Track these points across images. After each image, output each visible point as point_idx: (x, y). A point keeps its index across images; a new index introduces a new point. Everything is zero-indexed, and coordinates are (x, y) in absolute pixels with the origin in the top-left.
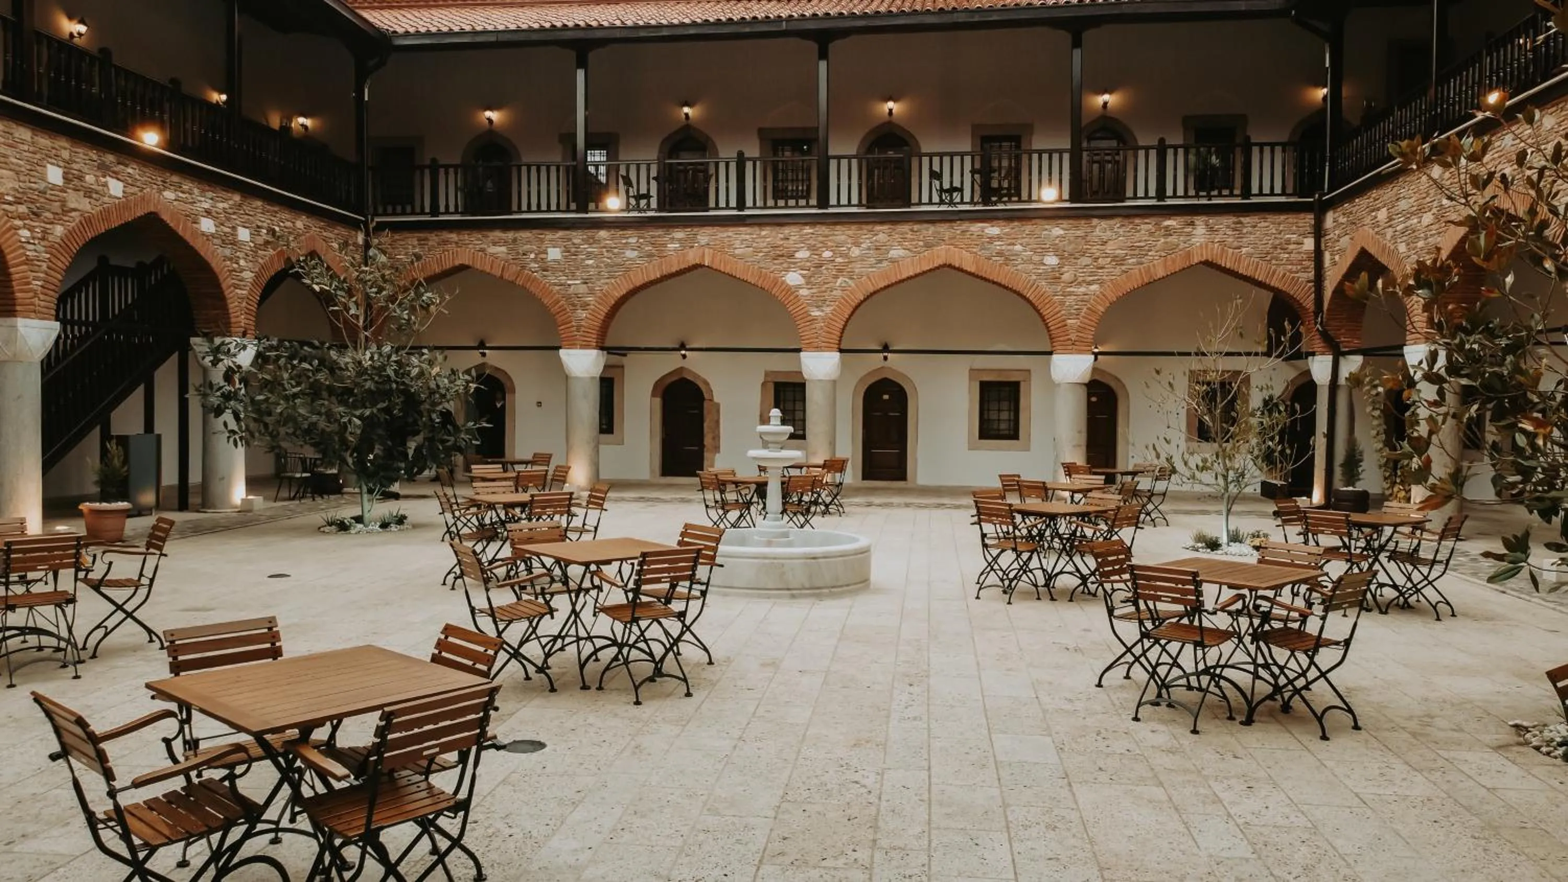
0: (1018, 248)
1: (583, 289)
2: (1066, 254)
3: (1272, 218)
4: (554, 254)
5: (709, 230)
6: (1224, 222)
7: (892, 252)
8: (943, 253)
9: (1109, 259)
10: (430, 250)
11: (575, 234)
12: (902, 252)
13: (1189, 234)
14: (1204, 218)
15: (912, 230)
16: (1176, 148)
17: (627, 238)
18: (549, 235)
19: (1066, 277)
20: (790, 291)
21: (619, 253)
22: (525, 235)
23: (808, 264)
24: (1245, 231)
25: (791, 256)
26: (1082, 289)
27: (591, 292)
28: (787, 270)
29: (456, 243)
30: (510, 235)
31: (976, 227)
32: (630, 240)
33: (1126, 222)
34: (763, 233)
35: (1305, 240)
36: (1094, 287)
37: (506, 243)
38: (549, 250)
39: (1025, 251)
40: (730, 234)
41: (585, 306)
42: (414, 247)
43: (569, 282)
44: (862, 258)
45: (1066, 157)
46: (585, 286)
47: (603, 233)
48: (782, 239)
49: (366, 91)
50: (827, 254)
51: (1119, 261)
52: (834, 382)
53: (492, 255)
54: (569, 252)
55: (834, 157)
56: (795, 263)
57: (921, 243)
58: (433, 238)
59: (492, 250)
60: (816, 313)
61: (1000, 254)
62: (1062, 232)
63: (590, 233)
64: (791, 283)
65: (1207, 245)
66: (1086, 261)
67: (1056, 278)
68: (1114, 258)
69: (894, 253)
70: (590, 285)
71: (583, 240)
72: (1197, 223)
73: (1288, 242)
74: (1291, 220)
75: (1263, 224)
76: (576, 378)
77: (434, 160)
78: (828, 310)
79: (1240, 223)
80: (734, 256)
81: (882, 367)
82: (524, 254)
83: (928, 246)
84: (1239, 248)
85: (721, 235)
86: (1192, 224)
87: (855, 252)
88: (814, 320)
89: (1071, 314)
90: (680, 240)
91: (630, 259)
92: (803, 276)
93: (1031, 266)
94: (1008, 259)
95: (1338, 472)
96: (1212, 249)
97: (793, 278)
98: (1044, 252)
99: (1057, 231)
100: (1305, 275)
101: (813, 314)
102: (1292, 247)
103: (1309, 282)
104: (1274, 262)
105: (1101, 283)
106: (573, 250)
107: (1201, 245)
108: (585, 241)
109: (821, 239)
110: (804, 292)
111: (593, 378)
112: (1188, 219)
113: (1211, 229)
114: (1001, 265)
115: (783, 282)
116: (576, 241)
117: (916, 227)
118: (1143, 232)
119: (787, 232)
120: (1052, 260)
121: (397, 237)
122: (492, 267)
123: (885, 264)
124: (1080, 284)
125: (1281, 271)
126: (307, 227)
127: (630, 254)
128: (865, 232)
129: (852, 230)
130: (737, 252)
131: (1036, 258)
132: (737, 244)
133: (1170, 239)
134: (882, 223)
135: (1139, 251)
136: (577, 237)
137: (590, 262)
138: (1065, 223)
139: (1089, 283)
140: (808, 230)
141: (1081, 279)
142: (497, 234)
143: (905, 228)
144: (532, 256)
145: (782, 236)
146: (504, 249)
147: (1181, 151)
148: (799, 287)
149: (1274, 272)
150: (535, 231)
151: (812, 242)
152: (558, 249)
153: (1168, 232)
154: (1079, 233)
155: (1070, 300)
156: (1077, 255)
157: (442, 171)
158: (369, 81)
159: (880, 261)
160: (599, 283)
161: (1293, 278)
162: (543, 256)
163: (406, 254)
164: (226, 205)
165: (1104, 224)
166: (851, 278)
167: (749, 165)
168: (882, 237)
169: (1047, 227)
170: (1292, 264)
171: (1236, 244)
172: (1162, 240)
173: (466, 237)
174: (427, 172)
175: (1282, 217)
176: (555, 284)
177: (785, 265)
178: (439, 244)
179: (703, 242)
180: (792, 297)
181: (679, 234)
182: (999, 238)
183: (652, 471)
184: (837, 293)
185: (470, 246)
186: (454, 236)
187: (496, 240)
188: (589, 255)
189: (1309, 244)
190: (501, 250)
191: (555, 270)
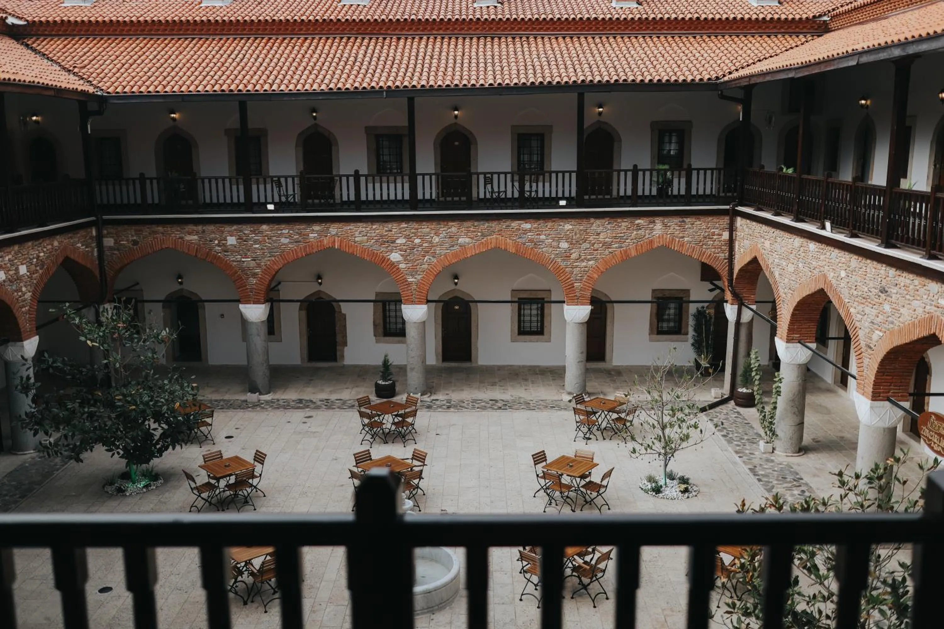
0: (543, 237)
1: (253, 264)
2: (574, 242)
3: (703, 219)
4: (232, 241)
5: (336, 225)
6: (673, 222)
7: (460, 240)
8: (494, 241)
9: (601, 245)
10: (144, 238)
11: (244, 227)
12: (467, 240)
13: (652, 229)
14: (662, 219)
15: (473, 225)
16: (644, 171)
17: (282, 230)
18: (227, 228)
19: (574, 256)
20: (393, 265)
21: (277, 240)
22: (211, 228)
23: (405, 247)
24: (687, 226)
25: (394, 242)
26: (584, 264)
27: (259, 266)
28: (391, 251)
29: (163, 233)
30: (200, 228)
31: (515, 224)
32: (284, 231)
33: (612, 221)
34: (374, 227)
35: (724, 233)
36: (591, 263)
37: (197, 233)
38: (228, 238)
39: (547, 239)
40: (351, 227)
41: (255, 275)
42: (132, 236)
43: (243, 260)
44: (441, 244)
45: (574, 175)
46: (254, 262)
47: (264, 227)
48: (386, 231)
49: (89, 126)
50: (417, 241)
51: (607, 245)
52: (424, 322)
53: (188, 241)
54: (242, 239)
55: (420, 174)
56: (396, 247)
57: (479, 234)
58: (146, 230)
59: (188, 238)
60: (410, 279)
61: (531, 241)
62: (571, 227)
63: (256, 226)
64: (394, 260)
65: (663, 236)
66: (586, 245)
67: (567, 256)
68: (604, 243)
69: (461, 240)
70: (258, 261)
71: (251, 231)
72: (657, 221)
73: (713, 234)
74: (715, 220)
75: (698, 223)
76: (252, 323)
77: (142, 175)
78: (419, 277)
79: (684, 221)
80: (355, 242)
81: (454, 290)
82: (211, 241)
83: (483, 235)
84: (683, 237)
85: (345, 228)
86: (654, 222)
87: (436, 239)
88: (410, 284)
89: (576, 280)
90: (317, 231)
91: (284, 244)
92: (402, 256)
93: (551, 249)
94: (536, 244)
95: (739, 379)
96: (666, 239)
97: (395, 257)
98: (559, 240)
99: (568, 227)
100: (723, 255)
101: (409, 280)
102: (715, 237)
103: (725, 259)
104: (704, 247)
105: (596, 260)
106: (244, 238)
107: (659, 237)
108: (253, 232)
109: (413, 231)
110: (402, 266)
111: (263, 322)
112: (651, 219)
113: (665, 226)
114: (532, 249)
115: (389, 259)
116: (246, 232)
117: (476, 224)
118: (623, 227)
119: (390, 226)
120: (564, 245)
121: (119, 229)
122: (189, 250)
123: (456, 248)
124: (583, 261)
125: (708, 251)
126: (60, 243)
127: (284, 241)
128: (442, 226)
129: (434, 225)
130: (357, 239)
131: (554, 244)
132: (357, 234)
133: (640, 232)
134: (453, 221)
135: (621, 240)
136: (247, 229)
137: (257, 246)
138: (573, 222)
139: (589, 260)
140: (404, 225)
141: (583, 257)
142: (191, 227)
143: (468, 224)
144: (216, 242)
145: (387, 229)
146: (196, 237)
147: (648, 174)
148: (399, 262)
149: (704, 253)
150: (217, 225)
151: (407, 233)
152: (234, 238)
153: (639, 228)
154: (582, 228)
155: (576, 271)
156: (581, 242)
157: (148, 182)
158: (90, 120)
159: (453, 246)
160: (263, 260)
161: (715, 257)
162: (224, 242)
163: (127, 240)
164: (10, 256)
165: (598, 222)
166: (433, 257)
167: (363, 179)
168: (454, 229)
169: (561, 223)
170: (715, 248)
171: (681, 235)
172: (635, 233)
173: (169, 229)
174: (137, 182)
175: (710, 219)
176: (233, 261)
177: (389, 248)
178: (150, 234)
179: (334, 233)
180: (395, 269)
181: (317, 228)
182: (530, 231)
183: (302, 359)
184: (425, 266)
185: (173, 235)
186: (160, 229)
187: (190, 231)
188: (256, 242)
189: (726, 235)
190: (194, 238)
191: (233, 251)
